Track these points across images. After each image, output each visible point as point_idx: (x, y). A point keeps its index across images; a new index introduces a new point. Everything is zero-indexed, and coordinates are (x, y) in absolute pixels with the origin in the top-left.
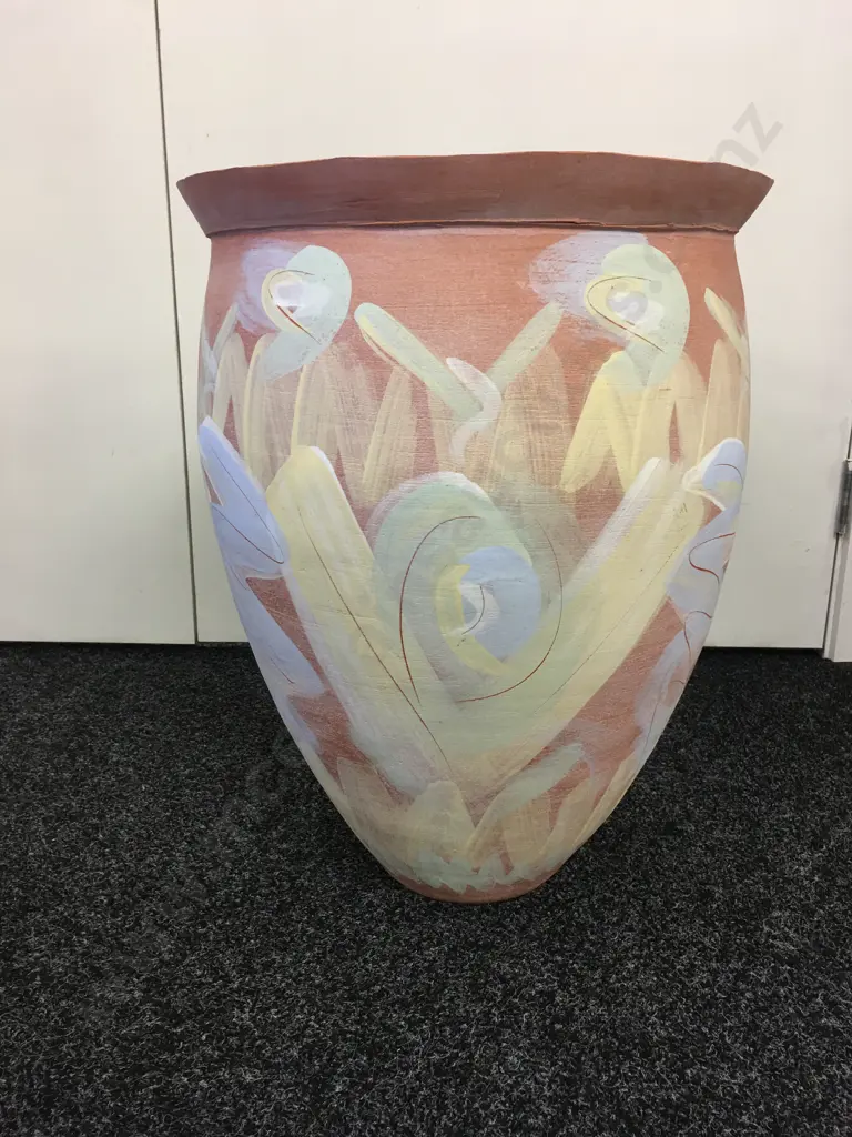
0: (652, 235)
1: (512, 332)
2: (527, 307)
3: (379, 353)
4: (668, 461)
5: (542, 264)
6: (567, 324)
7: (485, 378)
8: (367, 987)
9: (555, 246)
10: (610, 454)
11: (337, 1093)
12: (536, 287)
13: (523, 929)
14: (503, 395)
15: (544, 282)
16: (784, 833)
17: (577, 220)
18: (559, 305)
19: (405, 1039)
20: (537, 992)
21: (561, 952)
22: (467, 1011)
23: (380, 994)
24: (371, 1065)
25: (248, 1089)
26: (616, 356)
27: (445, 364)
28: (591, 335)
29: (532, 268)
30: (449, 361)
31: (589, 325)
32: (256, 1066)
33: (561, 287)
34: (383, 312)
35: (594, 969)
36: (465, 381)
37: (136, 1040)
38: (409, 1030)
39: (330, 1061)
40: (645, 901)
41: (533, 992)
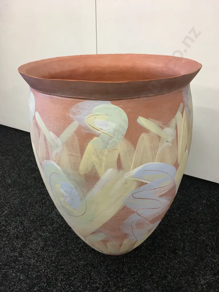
1: (64, 128)
2: (68, 121)
4: (117, 170)
5: (74, 109)
6: (80, 128)
7: (58, 139)
8: (61, 265)
9: (78, 104)
10: (94, 166)
11: (34, 290)
12: (71, 116)
13: (108, 266)
14: (63, 145)
15: (74, 115)
17: (82, 97)
18: (78, 122)
19: (57, 284)
20: (95, 286)
21: (110, 277)
22: (76, 283)
23: (62, 269)
24: (45, 287)
25: (20, 280)
26: (95, 138)
27: (49, 132)
28: (86, 132)
29: (70, 110)
30: (51, 132)
31: (86, 128)
32: (25, 275)
33: (78, 117)
35: (114, 286)
36: (54, 139)
37: (11, 257)
38: (60, 282)
39: (39, 281)
40: (146, 271)
41: (94, 286)
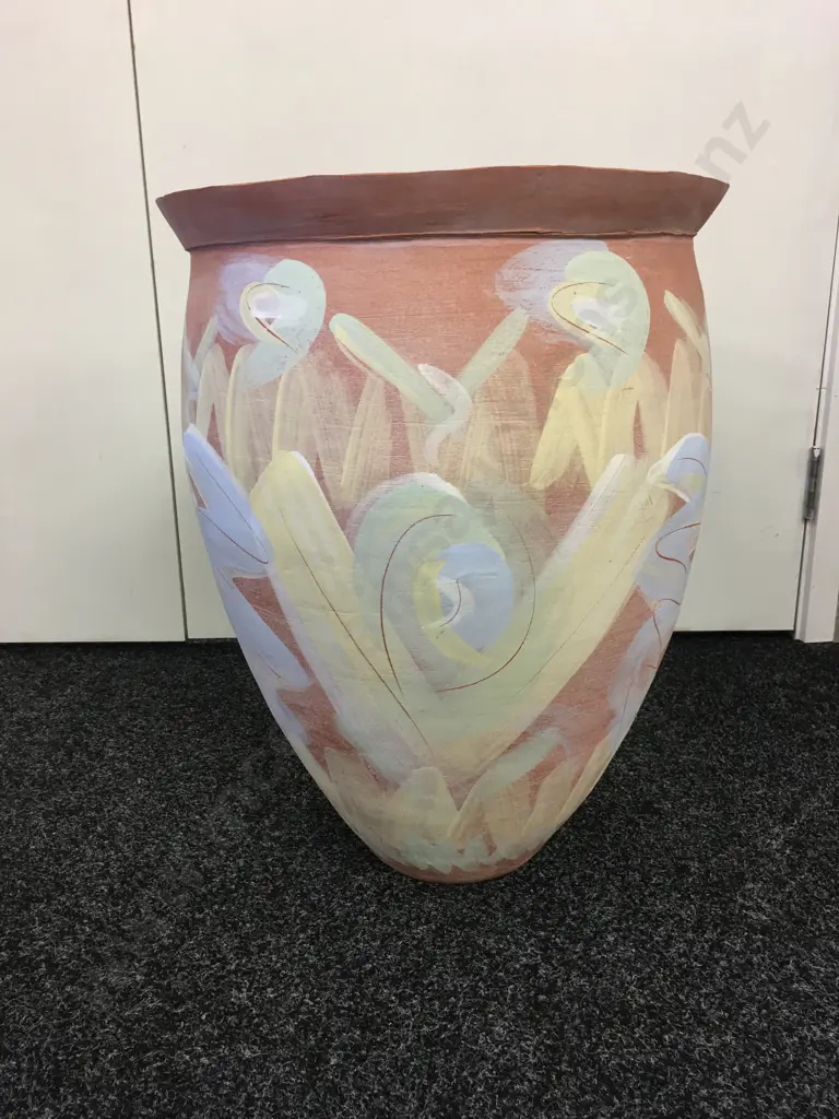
0: (614, 242)
1: (480, 339)
2: (494, 314)
3: (354, 361)
4: (633, 457)
5: (507, 273)
6: (534, 328)
7: (456, 383)
8: (359, 965)
9: (520, 255)
10: (577, 453)
11: (332, 1066)
12: (502, 295)
13: (508, 906)
14: (473, 398)
15: (510, 290)
16: (757, 809)
17: (538, 229)
18: (524, 311)
19: (395, 1014)
20: (521, 966)
21: (543, 927)
22: (454, 985)
23: (372, 971)
24: (364, 1038)
25: (247, 1063)
26: (582, 357)
27: (416, 368)
28: (554, 339)
29: (498, 277)
30: (421, 367)
31: (550, 329)
32: (254, 1043)
33: (525, 294)
34: (357, 321)
35: (575, 943)
36: (437, 386)
38: (400, 1004)
39: (324, 1036)
40: (623, 877)
41: (518, 966)
